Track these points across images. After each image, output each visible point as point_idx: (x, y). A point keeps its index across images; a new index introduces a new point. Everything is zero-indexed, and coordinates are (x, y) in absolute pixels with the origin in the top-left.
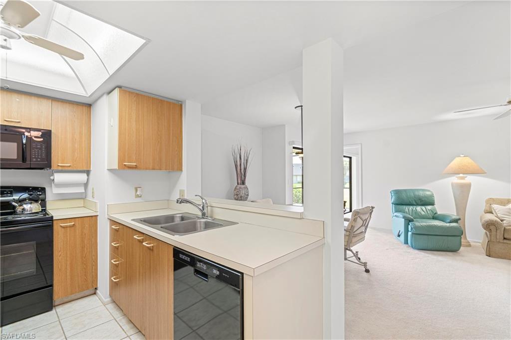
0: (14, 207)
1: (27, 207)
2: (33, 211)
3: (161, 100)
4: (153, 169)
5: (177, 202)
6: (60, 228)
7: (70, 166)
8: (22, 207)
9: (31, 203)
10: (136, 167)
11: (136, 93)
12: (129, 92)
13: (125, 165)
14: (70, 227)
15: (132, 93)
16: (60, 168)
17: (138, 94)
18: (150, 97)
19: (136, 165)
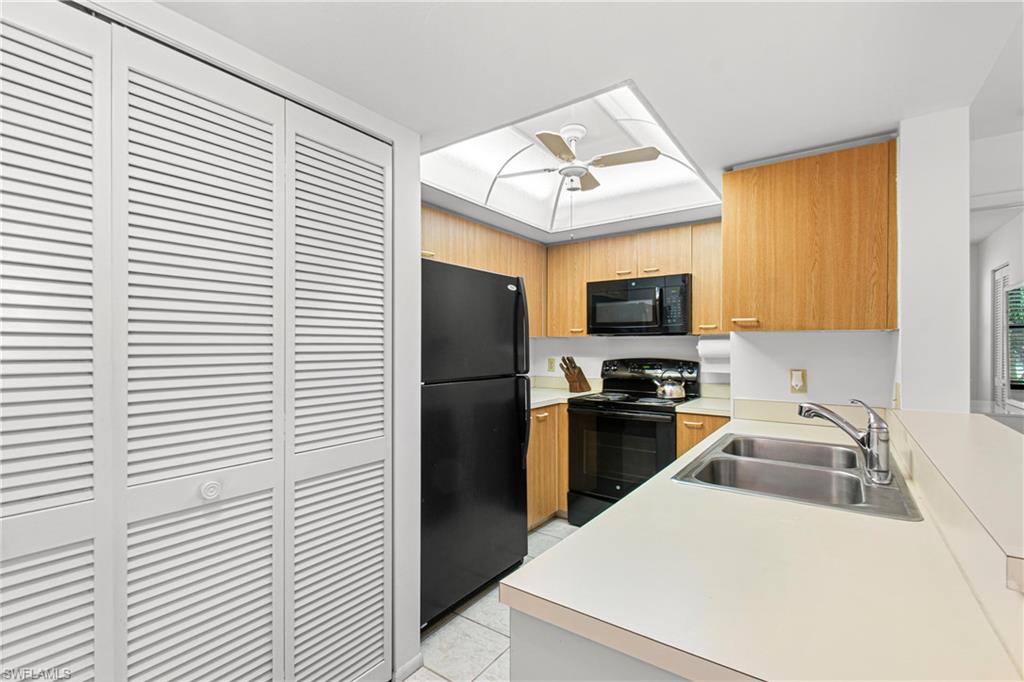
0: (656, 387)
1: (668, 388)
2: (675, 396)
3: (821, 156)
4: (801, 328)
5: (800, 414)
6: (684, 427)
7: (716, 328)
8: (662, 389)
9: (673, 384)
10: (757, 326)
11: (758, 168)
12: (742, 171)
13: (735, 322)
14: (698, 428)
15: (748, 171)
16: (703, 333)
17: (761, 169)
18: (791, 161)
19: (758, 322)
